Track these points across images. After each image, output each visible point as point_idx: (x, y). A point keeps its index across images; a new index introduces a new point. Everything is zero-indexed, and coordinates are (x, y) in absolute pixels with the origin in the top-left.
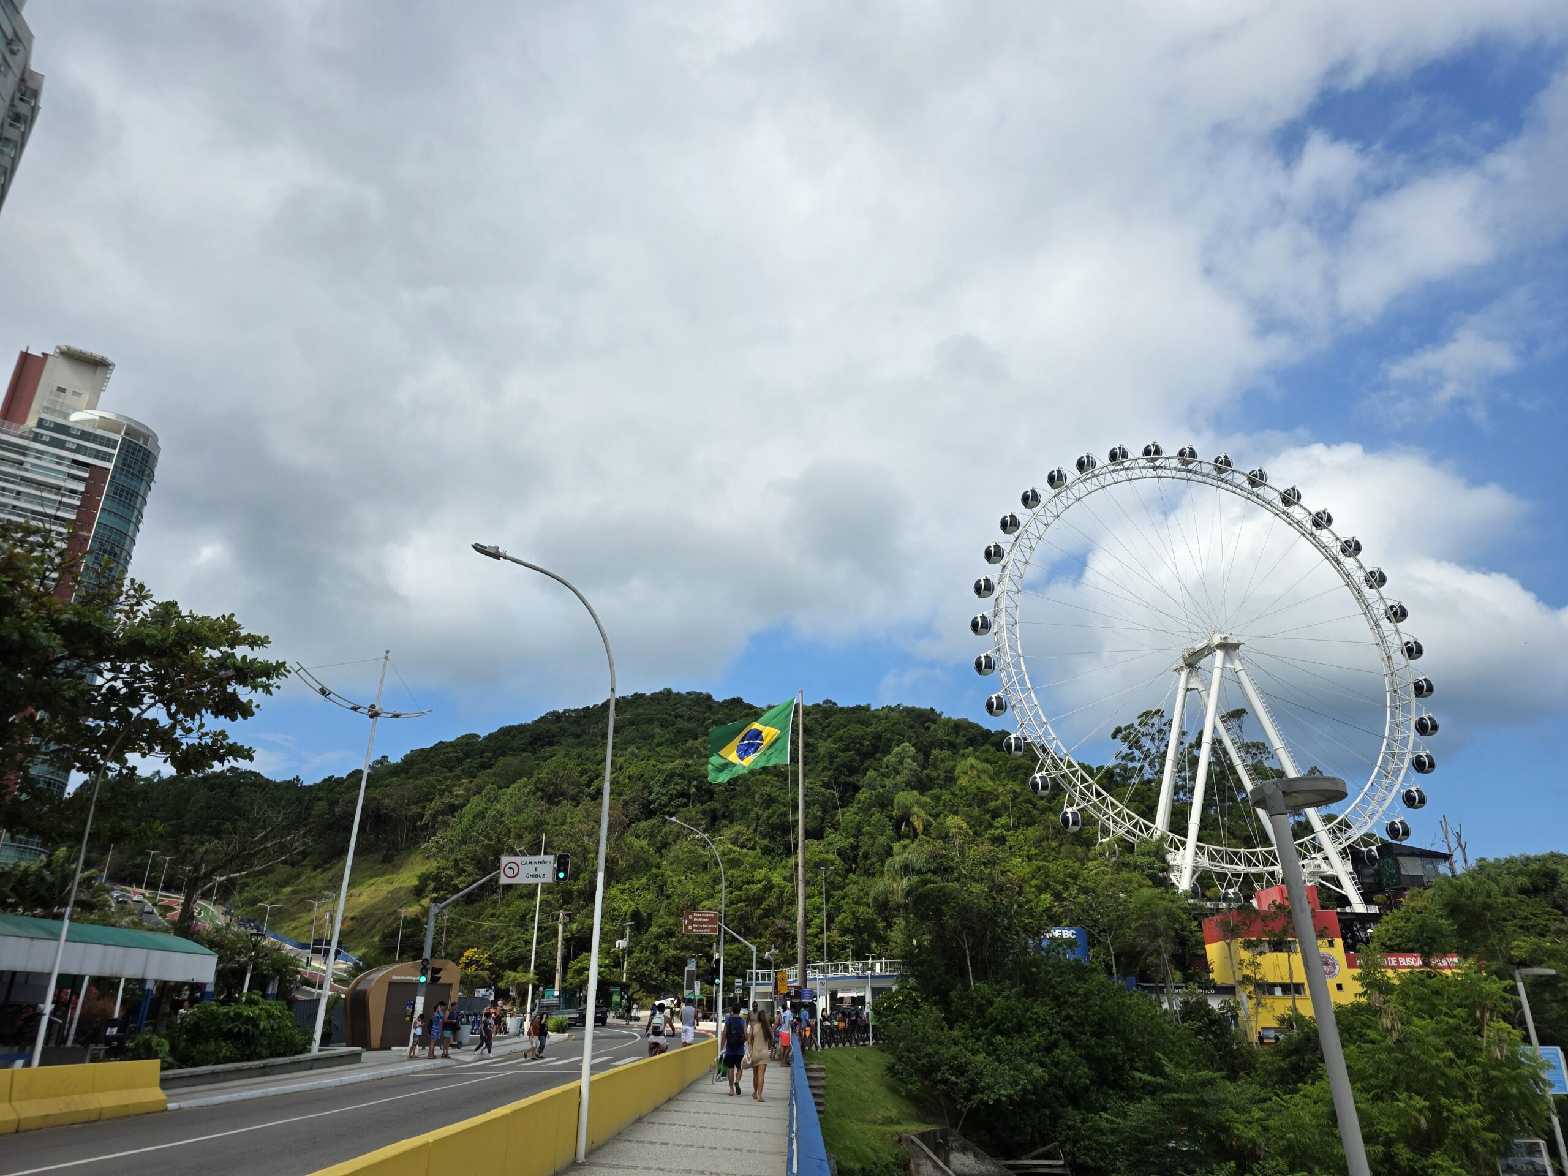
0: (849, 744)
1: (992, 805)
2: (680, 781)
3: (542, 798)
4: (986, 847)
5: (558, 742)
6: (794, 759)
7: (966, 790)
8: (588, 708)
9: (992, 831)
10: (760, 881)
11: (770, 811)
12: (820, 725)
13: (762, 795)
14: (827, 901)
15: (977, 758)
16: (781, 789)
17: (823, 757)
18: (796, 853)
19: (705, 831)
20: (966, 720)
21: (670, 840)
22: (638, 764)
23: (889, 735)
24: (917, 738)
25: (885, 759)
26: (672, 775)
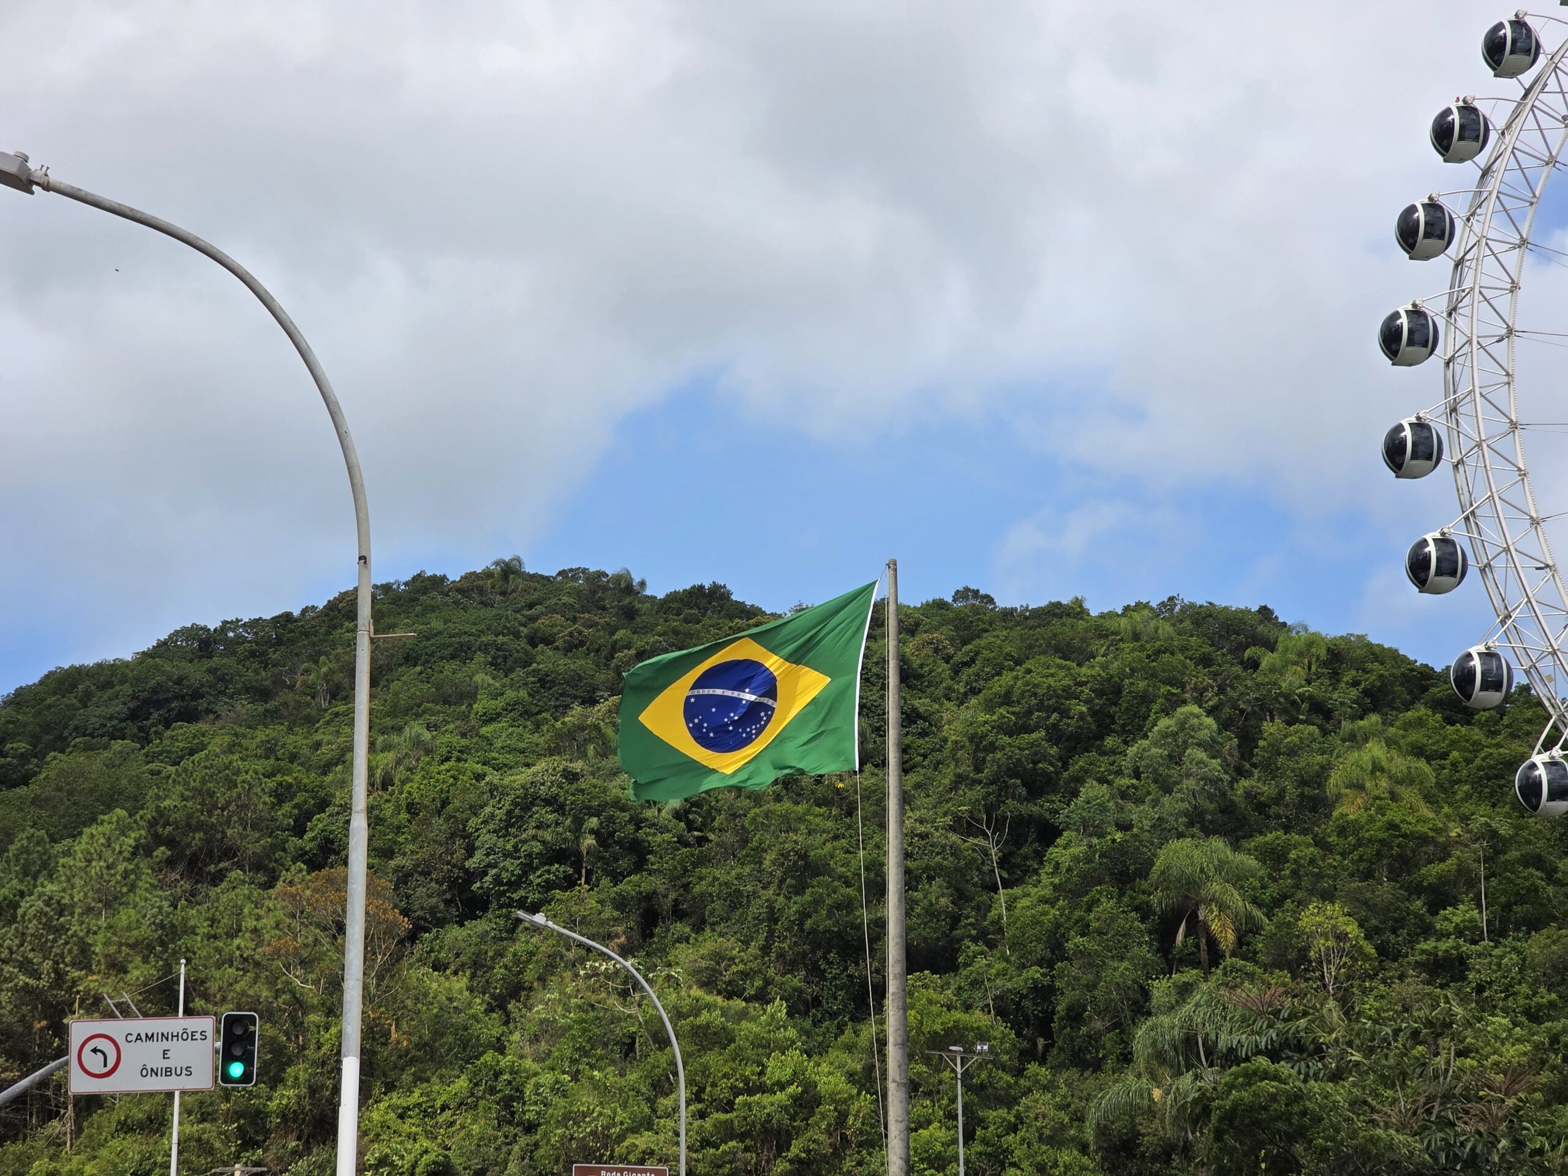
0: (1029, 713)
1: (1433, 871)
2: (551, 817)
3: (171, 863)
4: (1413, 986)
5: (209, 711)
6: (872, 757)
7: (1356, 833)
8: (287, 617)
9: (1428, 945)
10: (782, 1086)
11: (807, 897)
12: (947, 659)
13: (785, 855)
14: (969, 1137)
15: (1390, 743)
16: (836, 837)
17: (954, 752)
18: (880, 1008)
19: (625, 952)
20: (1360, 638)
21: (530, 975)
22: (434, 769)
23: (1142, 685)
24: (1222, 690)
25: (1132, 751)
26: (527, 801)
